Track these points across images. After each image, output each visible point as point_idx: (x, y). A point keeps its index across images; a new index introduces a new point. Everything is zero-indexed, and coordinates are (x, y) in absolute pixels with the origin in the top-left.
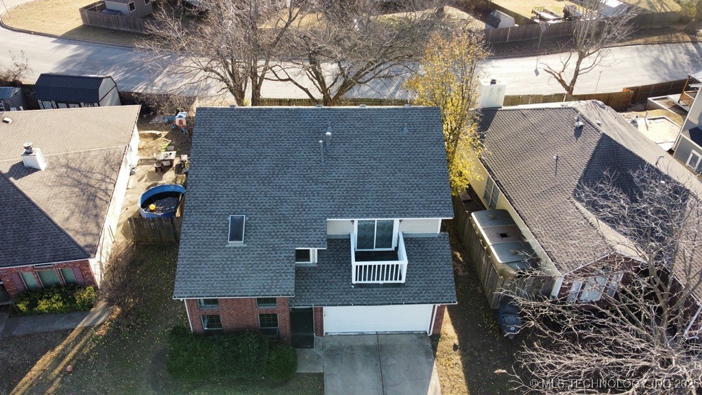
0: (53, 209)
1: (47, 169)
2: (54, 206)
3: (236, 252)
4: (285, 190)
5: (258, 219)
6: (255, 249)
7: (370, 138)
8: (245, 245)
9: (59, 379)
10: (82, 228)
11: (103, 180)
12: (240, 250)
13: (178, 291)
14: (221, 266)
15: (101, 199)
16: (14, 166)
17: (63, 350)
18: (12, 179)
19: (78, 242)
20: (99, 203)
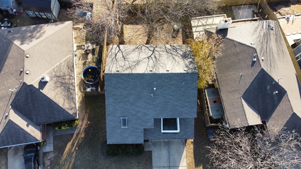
0: (58, 101)
1: (50, 80)
2: (58, 99)
4: (139, 107)
5: (131, 118)
6: (131, 128)
7: (170, 86)
8: (127, 127)
9: (75, 152)
10: (69, 106)
11: (70, 79)
12: (126, 129)
13: (108, 142)
14: (120, 134)
15: (72, 89)
16: (39, 83)
17: (73, 141)
18: (41, 90)
19: (70, 113)
20: (72, 91)
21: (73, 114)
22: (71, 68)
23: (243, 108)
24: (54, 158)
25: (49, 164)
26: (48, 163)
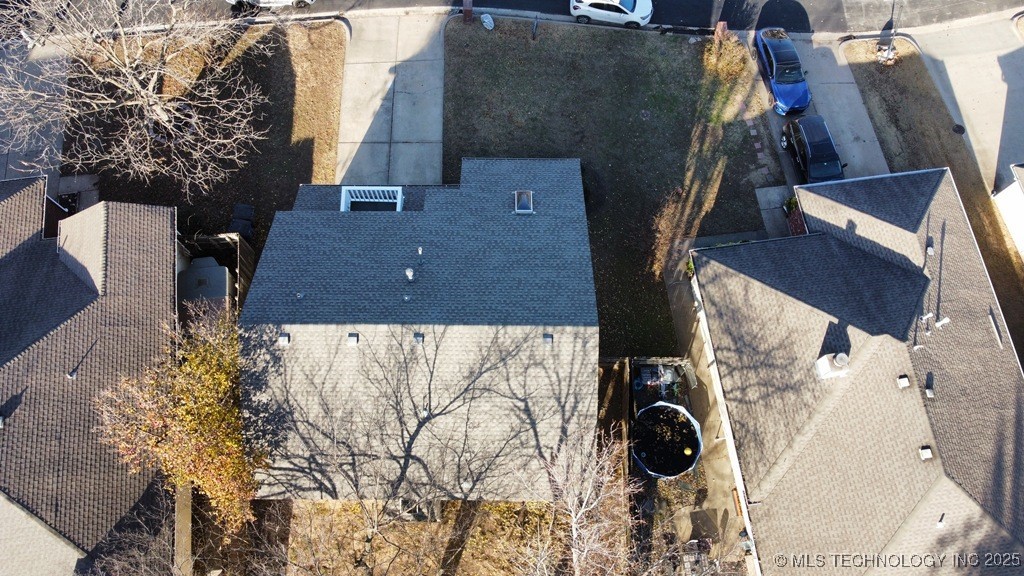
0: (767, 296)
2: (767, 303)
6: (503, 190)
10: (724, 286)
15: (728, 350)
16: (850, 344)
19: (717, 264)
20: (727, 341)
21: (707, 262)
22: (746, 438)
23: (106, 257)
24: (749, 171)
25: (760, 155)
26: (763, 157)
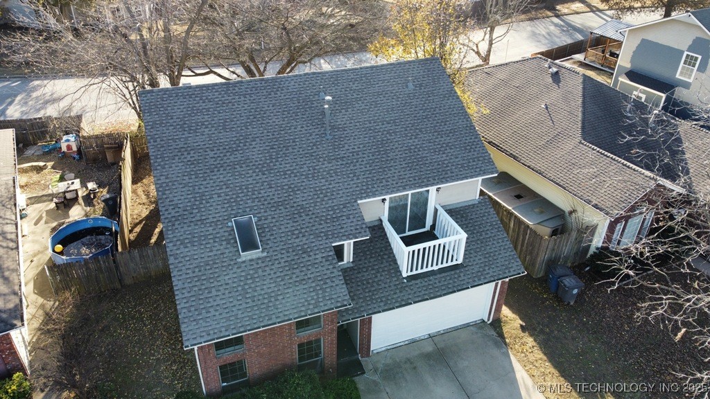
3: (256, 266)
4: (293, 175)
5: (270, 217)
6: (280, 256)
7: (374, 100)
8: (265, 254)
12: (260, 261)
13: (189, 336)
14: (240, 288)
